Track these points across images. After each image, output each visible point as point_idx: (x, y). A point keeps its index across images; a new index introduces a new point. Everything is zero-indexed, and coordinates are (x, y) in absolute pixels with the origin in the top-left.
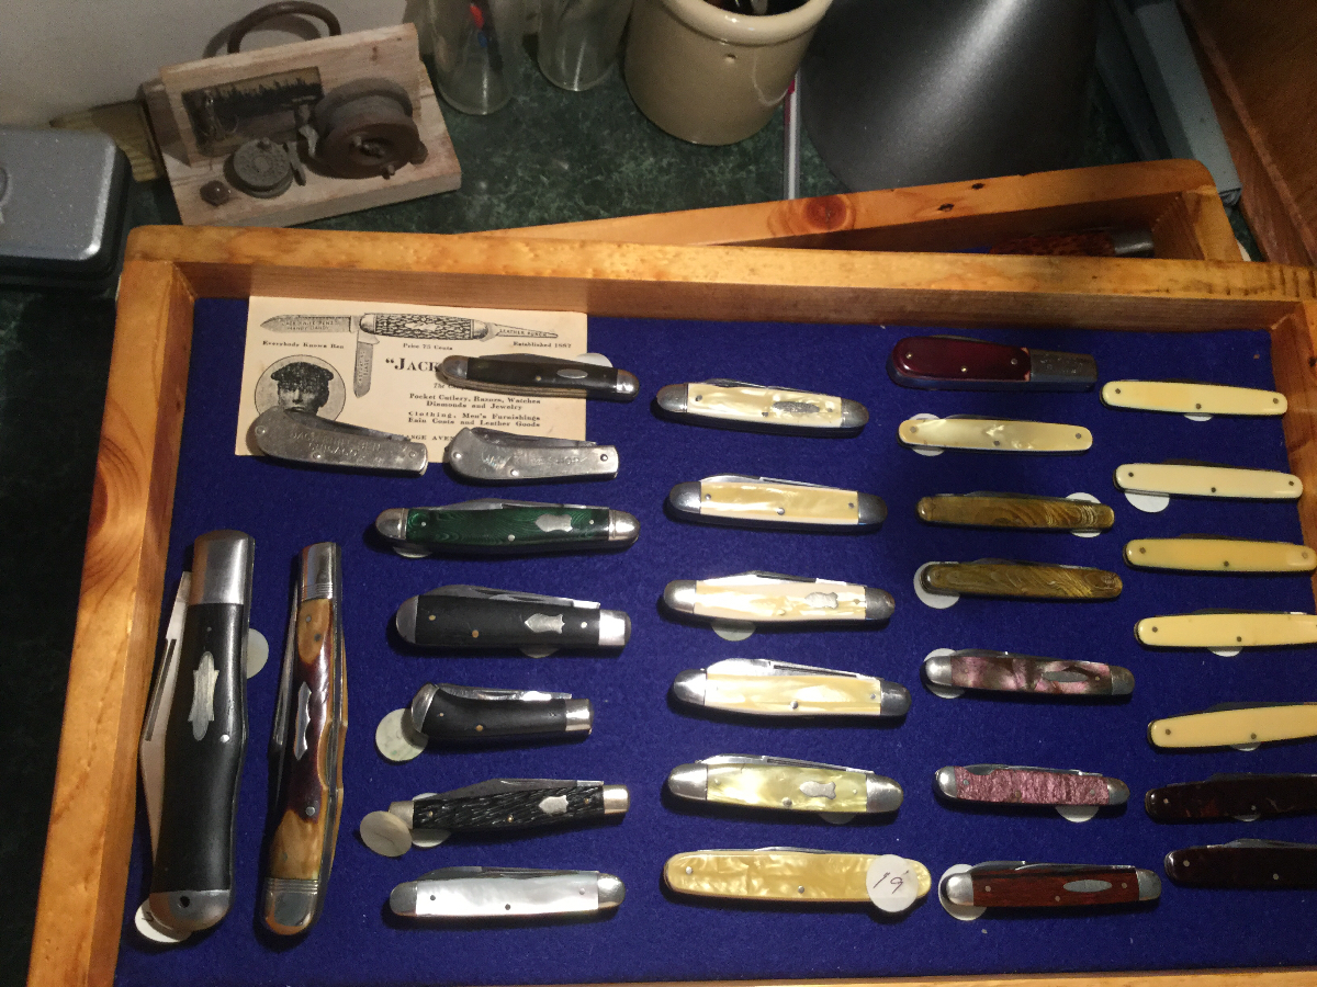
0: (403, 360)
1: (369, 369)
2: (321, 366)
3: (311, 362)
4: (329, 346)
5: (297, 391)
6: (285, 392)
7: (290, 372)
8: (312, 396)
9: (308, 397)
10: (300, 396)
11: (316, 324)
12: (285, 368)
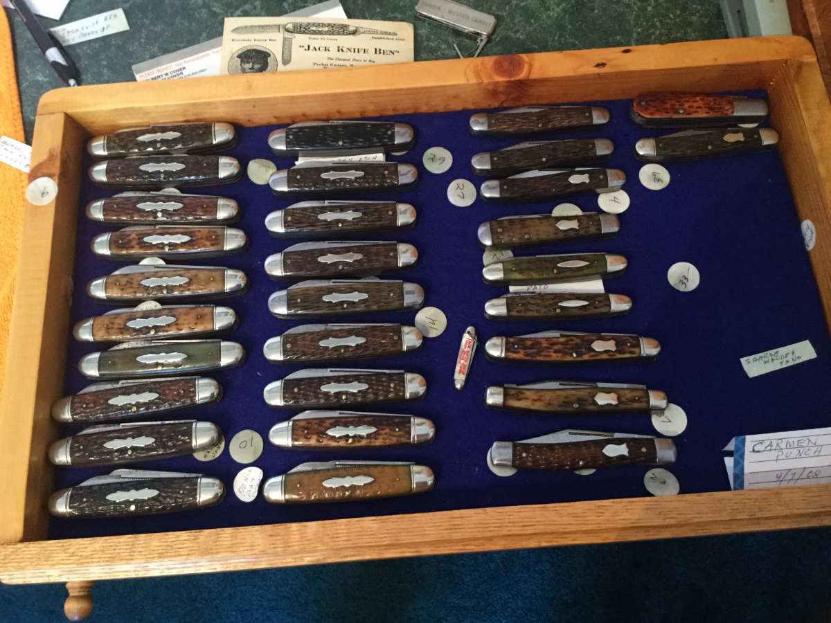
0: (309, 46)
1: (290, 51)
2: (264, 50)
3: (258, 48)
4: (268, 40)
5: (251, 63)
6: (245, 64)
7: (247, 54)
8: (259, 66)
9: (257, 66)
10: (253, 66)
11: (261, 29)
12: (244, 52)
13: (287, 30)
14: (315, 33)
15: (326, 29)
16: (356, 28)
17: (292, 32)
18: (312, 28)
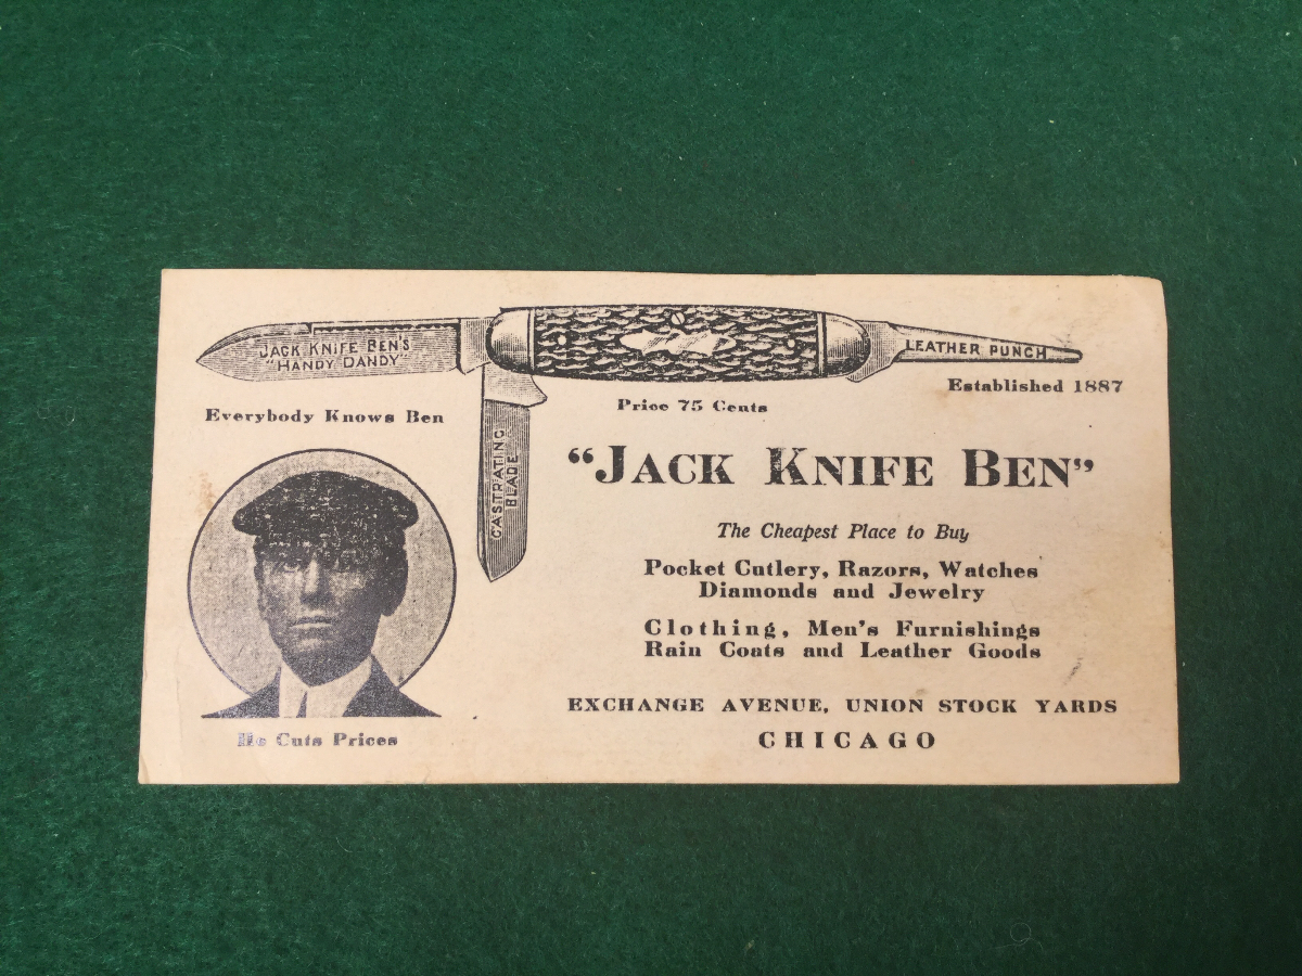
0: (618, 452)
1: (520, 484)
2: (380, 481)
3: (353, 468)
4: (401, 418)
5: (313, 565)
6: (278, 569)
7: (292, 506)
8: (357, 582)
9: (347, 583)
10: (323, 581)
11: (361, 351)
12: (275, 492)
13: (499, 356)
14: (646, 368)
15: (705, 344)
16: (865, 327)
17: (524, 368)
18: (630, 341)
